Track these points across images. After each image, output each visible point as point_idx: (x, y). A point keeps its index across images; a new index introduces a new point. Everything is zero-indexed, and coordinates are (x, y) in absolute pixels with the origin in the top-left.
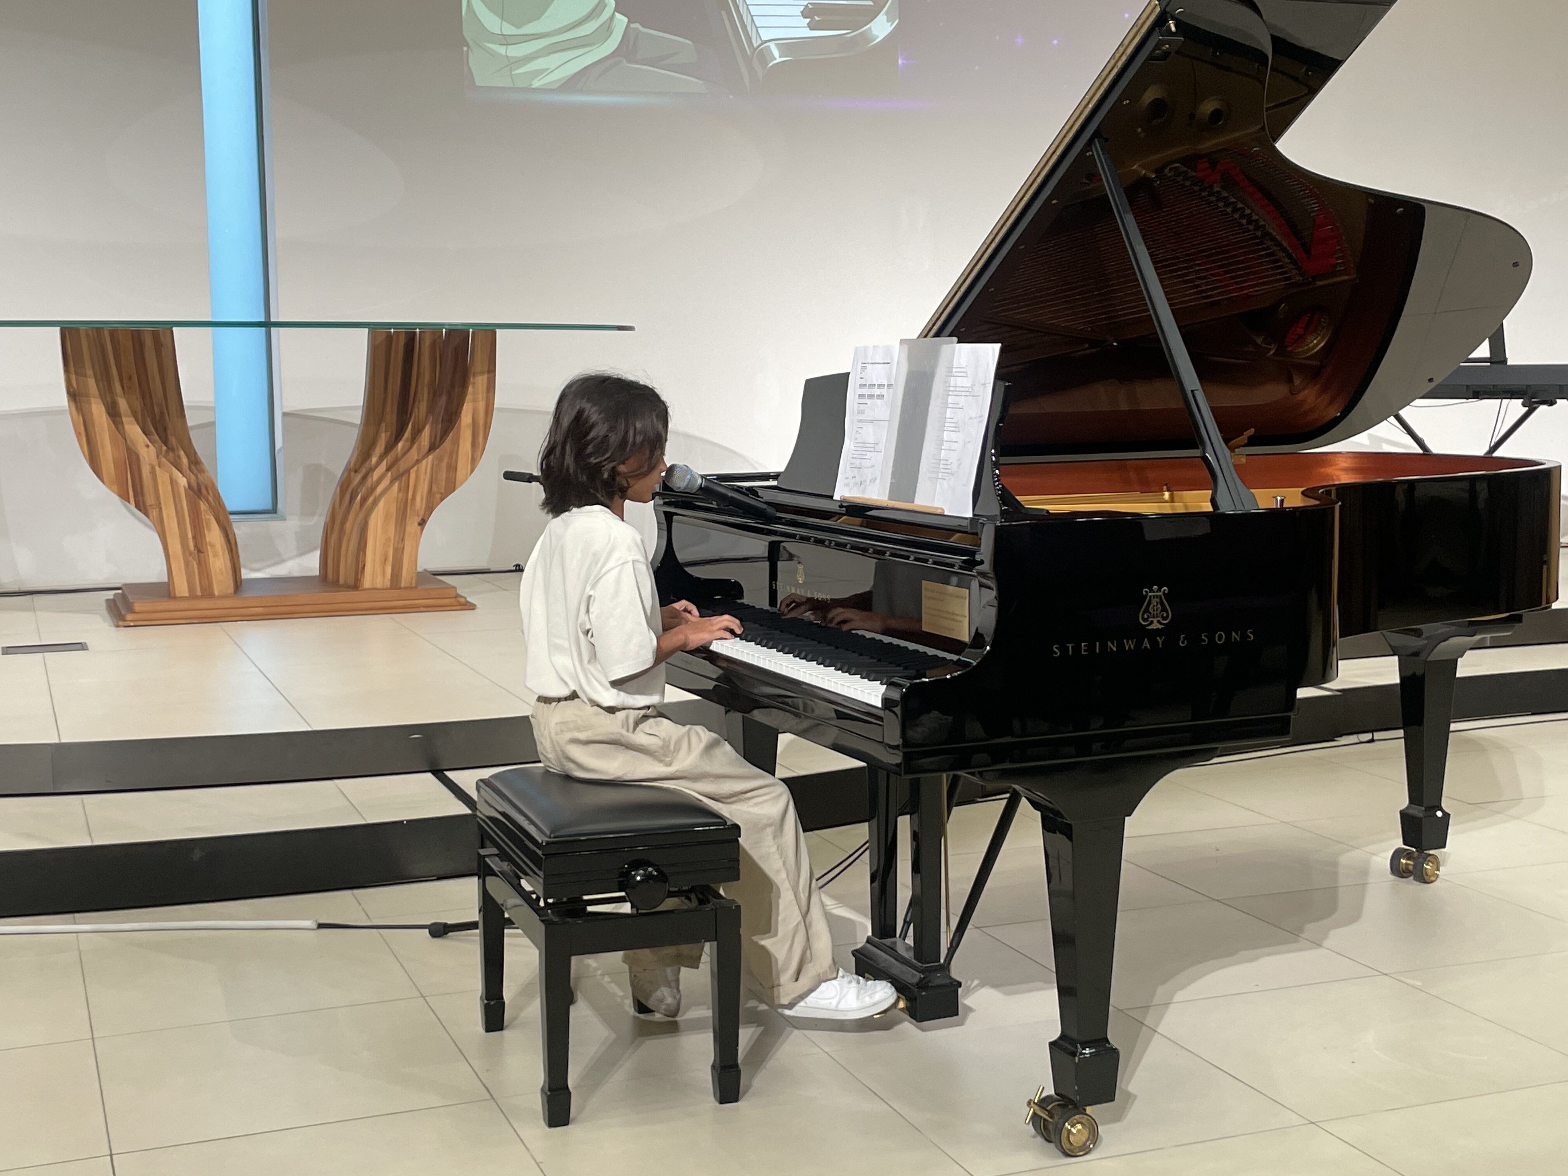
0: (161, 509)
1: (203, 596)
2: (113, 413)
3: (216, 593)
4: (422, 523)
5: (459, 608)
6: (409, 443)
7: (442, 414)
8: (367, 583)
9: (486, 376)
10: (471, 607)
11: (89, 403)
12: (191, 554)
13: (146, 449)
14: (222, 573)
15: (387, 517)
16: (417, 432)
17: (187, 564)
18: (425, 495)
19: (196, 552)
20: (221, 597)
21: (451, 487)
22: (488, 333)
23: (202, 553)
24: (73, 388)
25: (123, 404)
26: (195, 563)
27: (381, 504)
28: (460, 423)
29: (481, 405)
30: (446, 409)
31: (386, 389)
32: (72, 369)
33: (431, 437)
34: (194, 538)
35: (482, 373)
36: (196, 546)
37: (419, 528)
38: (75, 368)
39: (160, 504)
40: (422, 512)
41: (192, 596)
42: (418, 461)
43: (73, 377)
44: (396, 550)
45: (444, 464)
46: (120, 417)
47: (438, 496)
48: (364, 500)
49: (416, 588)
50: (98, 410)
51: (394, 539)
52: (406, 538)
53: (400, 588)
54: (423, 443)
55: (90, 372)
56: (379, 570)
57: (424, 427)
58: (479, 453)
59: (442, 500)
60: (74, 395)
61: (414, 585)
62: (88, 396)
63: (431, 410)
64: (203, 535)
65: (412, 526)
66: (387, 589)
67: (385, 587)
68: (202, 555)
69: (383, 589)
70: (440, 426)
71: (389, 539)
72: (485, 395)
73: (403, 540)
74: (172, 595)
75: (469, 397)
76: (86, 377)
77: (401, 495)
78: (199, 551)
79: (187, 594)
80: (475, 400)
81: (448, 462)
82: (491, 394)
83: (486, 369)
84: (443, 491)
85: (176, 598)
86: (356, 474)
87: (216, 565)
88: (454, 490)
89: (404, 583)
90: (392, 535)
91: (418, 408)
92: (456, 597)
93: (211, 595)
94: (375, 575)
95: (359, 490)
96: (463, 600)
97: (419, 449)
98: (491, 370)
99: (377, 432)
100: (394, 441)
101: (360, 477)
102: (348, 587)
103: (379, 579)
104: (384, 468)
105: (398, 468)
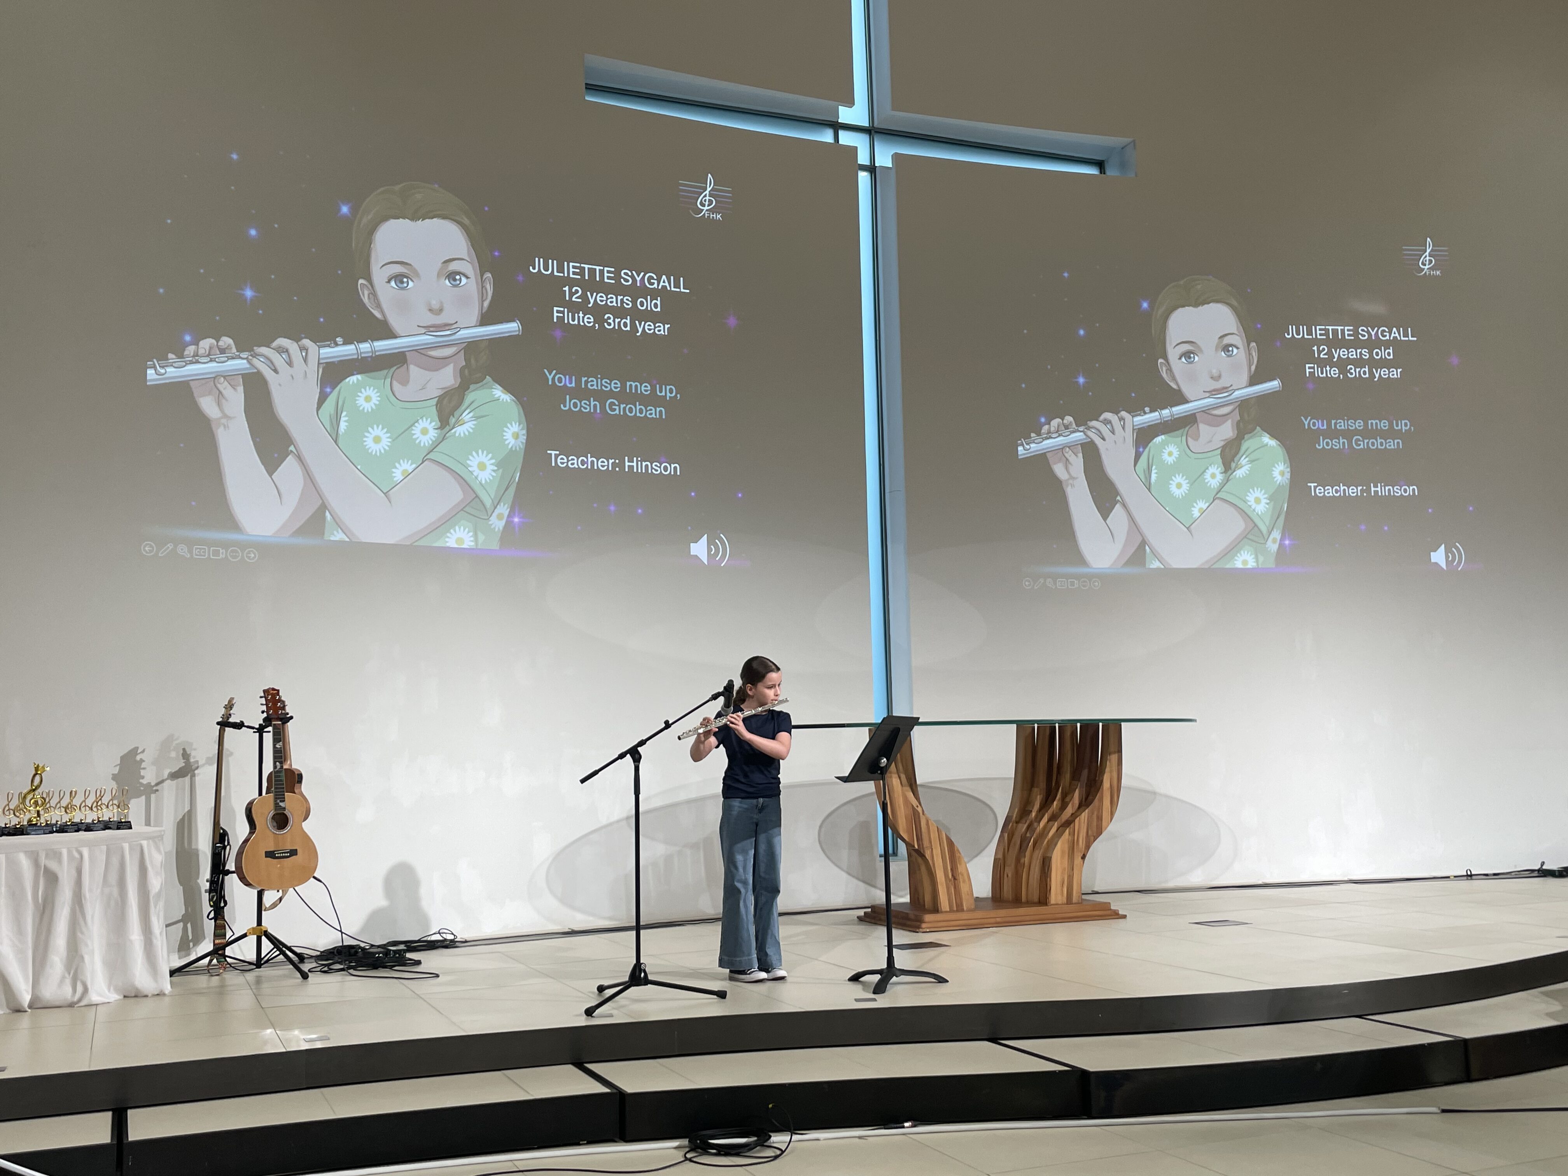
0: (932, 849)
1: (957, 911)
2: (902, 784)
3: (965, 909)
4: (1084, 857)
5: (1116, 917)
6: (1062, 802)
7: (1086, 784)
8: (1052, 899)
9: (1117, 755)
10: (1124, 917)
11: (891, 777)
12: (950, 880)
13: (919, 808)
14: (968, 894)
15: (1063, 852)
16: (1067, 796)
17: (948, 888)
18: (1084, 837)
19: (953, 879)
20: (969, 911)
21: (1099, 832)
22: (1113, 727)
25: (903, 778)
26: (952, 885)
27: (1057, 844)
28: (1101, 790)
29: (1115, 776)
30: (1088, 778)
33: (1079, 798)
34: (951, 869)
35: (1114, 753)
36: (953, 875)
37: (1082, 860)
39: (932, 846)
40: (1084, 849)
41: (951, 911)
42: (1074, 816)
44: (1069, 876)
45: (1095, 816)
47: (1092, 838)
48: (1036, 844)
49: (1082, 903)
50: (896, 782)
51: (1068, 869)
52: (1075, 868)
53: (1072, 904)
54: (1074, 804)
56: (1059, 891)
57: (1073, 790)
58: (1115, 808)
59: (1094, 841)
61: (1080, 901)
62: (891, 772)
63: (1075, 780)
64: (957, 868)
65: (1078, 860)
66: (1065, 904)
68: (956, 882)
69: (1063, 904)
70: (1084, 789)
71: (1064, 869)
72: (1117, 770)
73: (1073, 869)
74: (940, 910)
75: (1107, 770)
77: (1070, 838)
78: (955, 879)
80: (1111, 772)
81: (1097, 815)
82: (1120, 769)
83: (1117, 750)
84: (1095, 835)
85: (942, 912)
86: (1020, 825)
87: (964, 888)
88: (1101, 834)
89: (1075, 900)
90: (1066, 866)
91: (1065, 778)
92: (1111, 909)
93: (963, 910)
94: (1057, 895)
95: (1028, 835)
96: (1117, 912)
97: (1073, 806)
98: (1120, 751)
99: (1029, 795)
100: (1046, 801)
101: (1025, 826)
102: (1029, 903)
103: (1060, 898)
104: (1046, 820)
105: (1061, 820)
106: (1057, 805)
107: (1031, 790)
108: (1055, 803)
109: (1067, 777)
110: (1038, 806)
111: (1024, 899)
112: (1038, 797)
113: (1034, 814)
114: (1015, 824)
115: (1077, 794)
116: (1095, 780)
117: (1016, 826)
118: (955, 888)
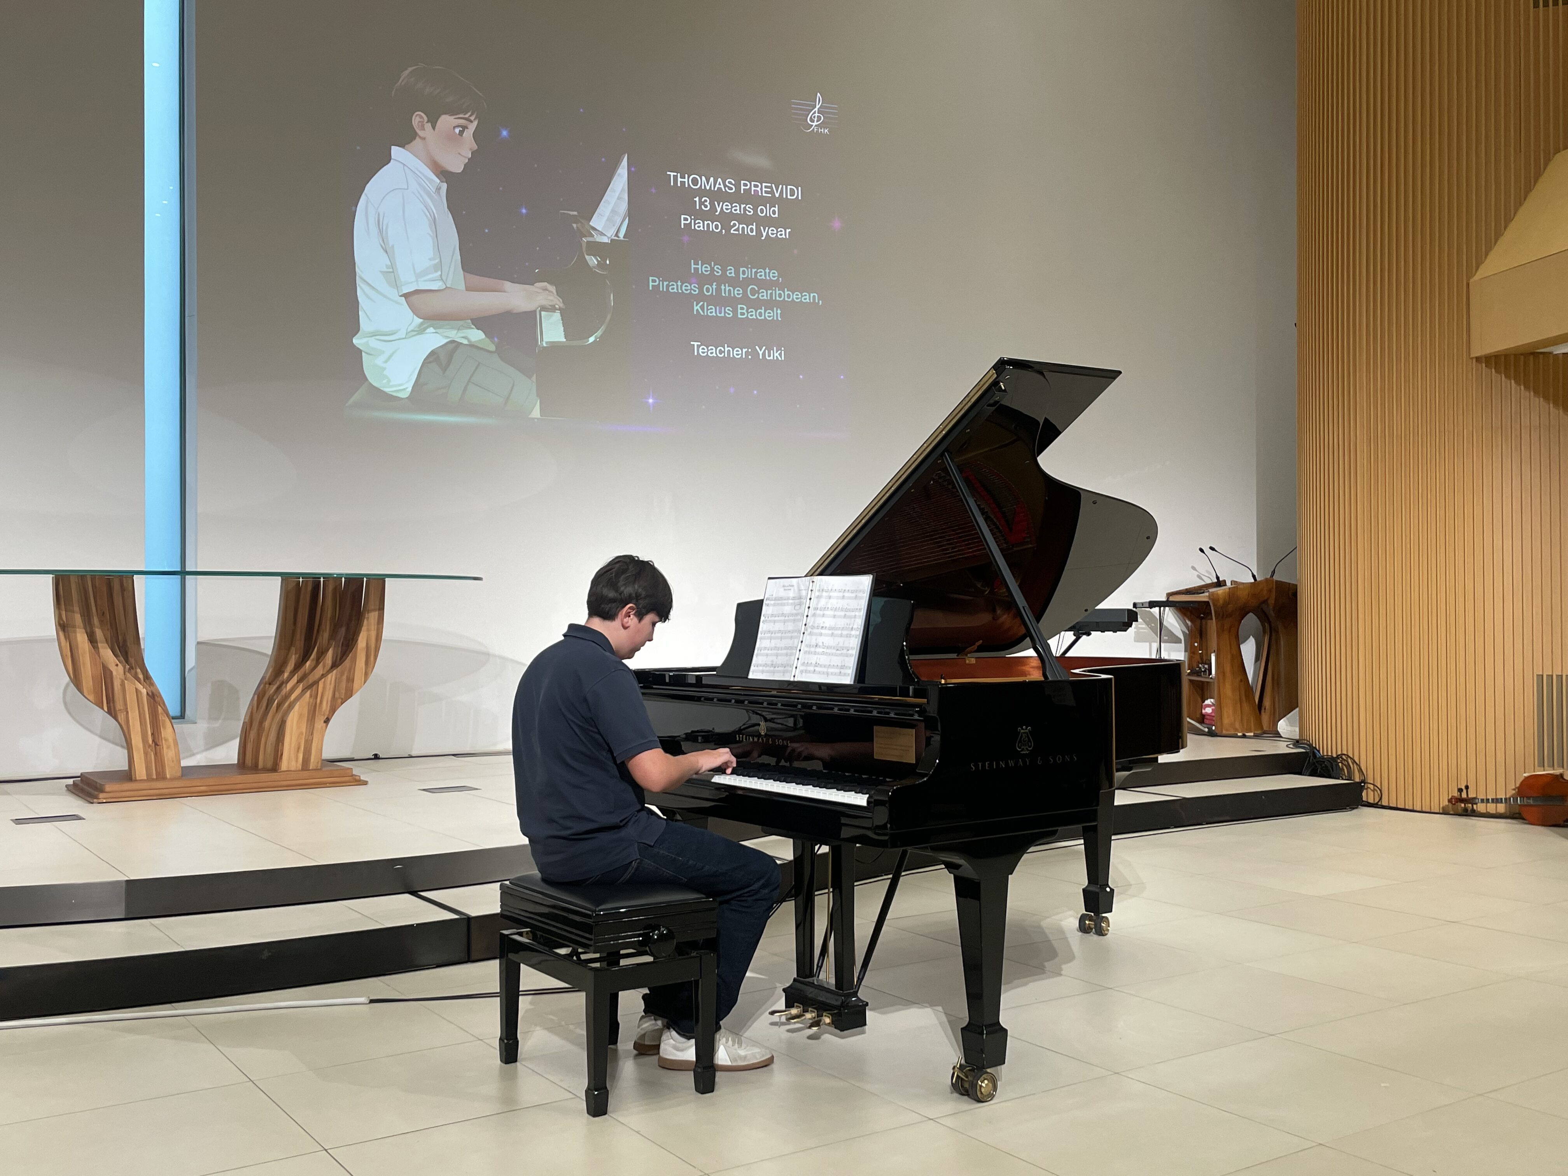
0: (127, 713)
1: (157, 779)
2: (92, 640)
3: (168, 776)
4: (327, 721)
5: (355, 784)
6: (315, 662)
7: (342, 640)
8: (284, 765)
9: (377, 612)
10: (365, 783)
11: (75, 632)
12: (150, 746)
13: (116, 667)
14: (173, 761)
15: (301, 716)
16: (322, 654)
17: (146, 754)
18: (330, 700)
19: (154, 745)
20: (172, 779)
21: (349, 694)
22: (379, 582)
23: (158, 745)
24: (63, 621)
25: (99, 634)
26: (152, 753)
27: (297, 707)
28: (357, 647)
29: (373, 634)
30: (345, 638)
31: (295, 623)
32: (63, 606)
33: (333, 657)
34: (152, 734)
35: (374, 610)
36: (153, 741)
37: (325, 724)
38: (65, 605)
39: (127, 708)
40: (327, 713)
41: (149, 779)
42: (323, 676)
43: (63, 613)
44: (306, 741)
45: (345, 677)
46: (97, 643)
47: (340, 701)
48: (279, 705)
49: (320, 769)
50: (81, 638)
51: (306, 734)
52: (315, 732)
53: (309, 770)
54: (327, 662)
55: (76, 609)
56: (293, 756)
57: (328, 650)
58: (371, 669)
59: (342, 704)
60: (63, 626)
61: (319, 768)
62: (74, 626)
63: (333, 636)
64: (159, 733)
65: (319, 723)
66: (299, 771)
67: (298, 769)
68: (158, 747)
69: (296, 771)
70: (340, 649)
71: (302, 733)
72: (376, 626)
73: (312, 734)
74: (133, 779)
75: (364, 628)
76: (74, 612)
77: (311, 700)
78: (156, 744)
79: (145, 778)
80: (368, 630)
81: (347, 676)
82: (381, 626)
83: (378, 607)
84: (343, 697)
85: (136, 780)
86: (271, 686)
87: (168, 754)
88: (351, 696)
89: (312, 766)
90: (304, 731)
91: (322, 636)
92: (352, 775)
93: (164, 778)
94: (290, 760)
95: (275, 697)
96: (357, 778)
97: (324, 666)
98: (381, 608)
99: (288, 654)
100: (302, 661)
101: (275, 687)
102: (266, 770)
103: (293, 763)
104: (296, 681)
105: (308, 681)
106: (310, 665)
107: (289, 649)
108: (308, 663)
109: (326, 635)
110: (293, 665)
111: (261, 765)
112: (294, 656)
113: (286, 675)
114: (267, 686)
115: (330, 653)
116: (353, 639)
117: (268, 689)
118: (156, 754)
